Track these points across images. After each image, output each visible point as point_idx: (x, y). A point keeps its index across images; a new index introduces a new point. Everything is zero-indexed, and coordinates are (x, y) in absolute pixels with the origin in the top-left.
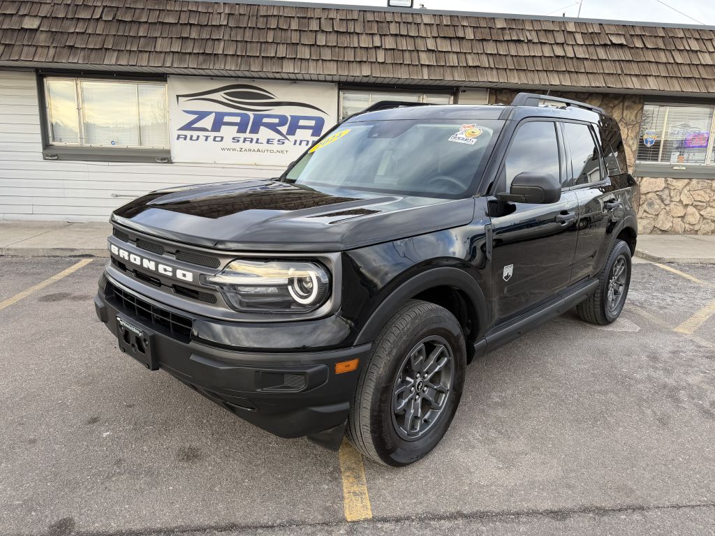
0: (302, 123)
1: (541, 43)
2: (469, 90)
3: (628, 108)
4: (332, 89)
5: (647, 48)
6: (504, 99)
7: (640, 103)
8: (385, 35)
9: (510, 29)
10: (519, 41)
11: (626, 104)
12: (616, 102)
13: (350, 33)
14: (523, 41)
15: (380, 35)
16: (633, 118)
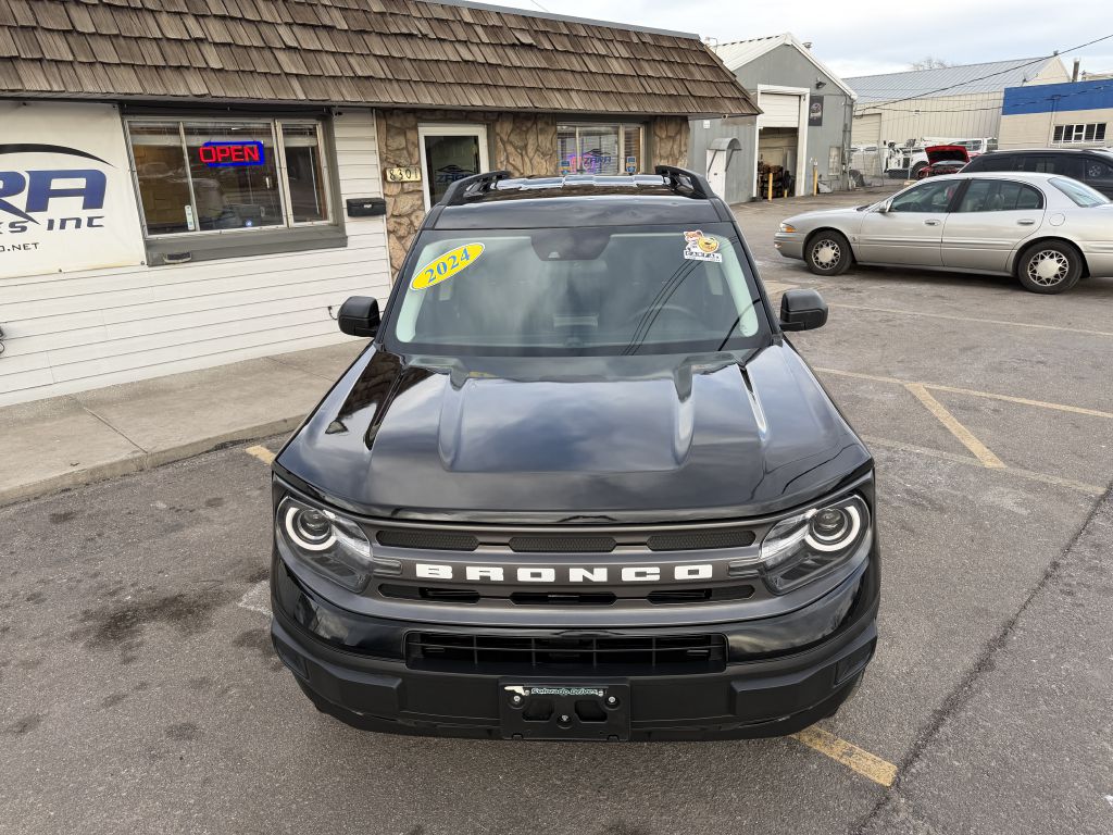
0: (56, 184)
1: (440, 40)
2: (347, 112)
3: (542, 131)
4: (108, 114)
5: (557, 50)
6: (398, 125)
7: (553, 124)
8: (203, 16)
9: (391, 14)
10: (411, 35)
11: (539, 127)
12: (529, 125)
13: (135, 9)
14: (416, 35)
15: (195, 16)
16: (548, 145)
